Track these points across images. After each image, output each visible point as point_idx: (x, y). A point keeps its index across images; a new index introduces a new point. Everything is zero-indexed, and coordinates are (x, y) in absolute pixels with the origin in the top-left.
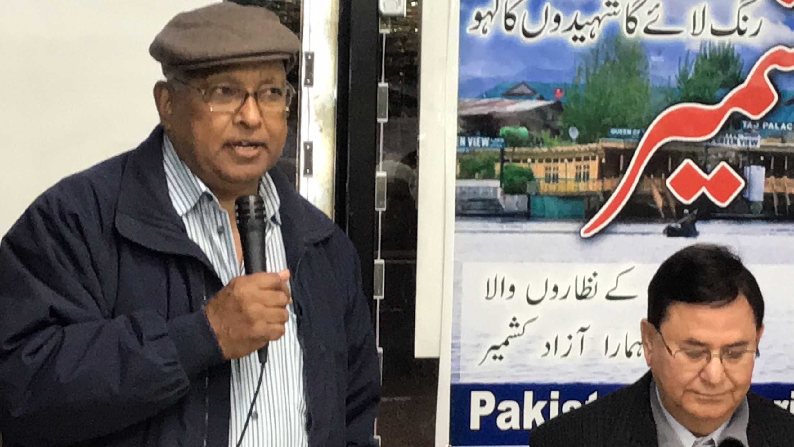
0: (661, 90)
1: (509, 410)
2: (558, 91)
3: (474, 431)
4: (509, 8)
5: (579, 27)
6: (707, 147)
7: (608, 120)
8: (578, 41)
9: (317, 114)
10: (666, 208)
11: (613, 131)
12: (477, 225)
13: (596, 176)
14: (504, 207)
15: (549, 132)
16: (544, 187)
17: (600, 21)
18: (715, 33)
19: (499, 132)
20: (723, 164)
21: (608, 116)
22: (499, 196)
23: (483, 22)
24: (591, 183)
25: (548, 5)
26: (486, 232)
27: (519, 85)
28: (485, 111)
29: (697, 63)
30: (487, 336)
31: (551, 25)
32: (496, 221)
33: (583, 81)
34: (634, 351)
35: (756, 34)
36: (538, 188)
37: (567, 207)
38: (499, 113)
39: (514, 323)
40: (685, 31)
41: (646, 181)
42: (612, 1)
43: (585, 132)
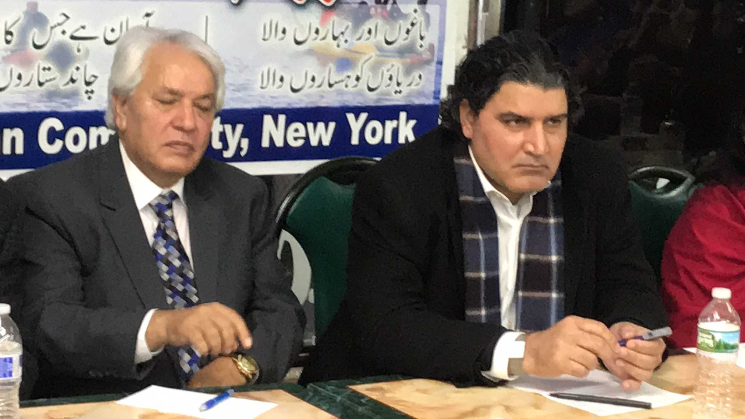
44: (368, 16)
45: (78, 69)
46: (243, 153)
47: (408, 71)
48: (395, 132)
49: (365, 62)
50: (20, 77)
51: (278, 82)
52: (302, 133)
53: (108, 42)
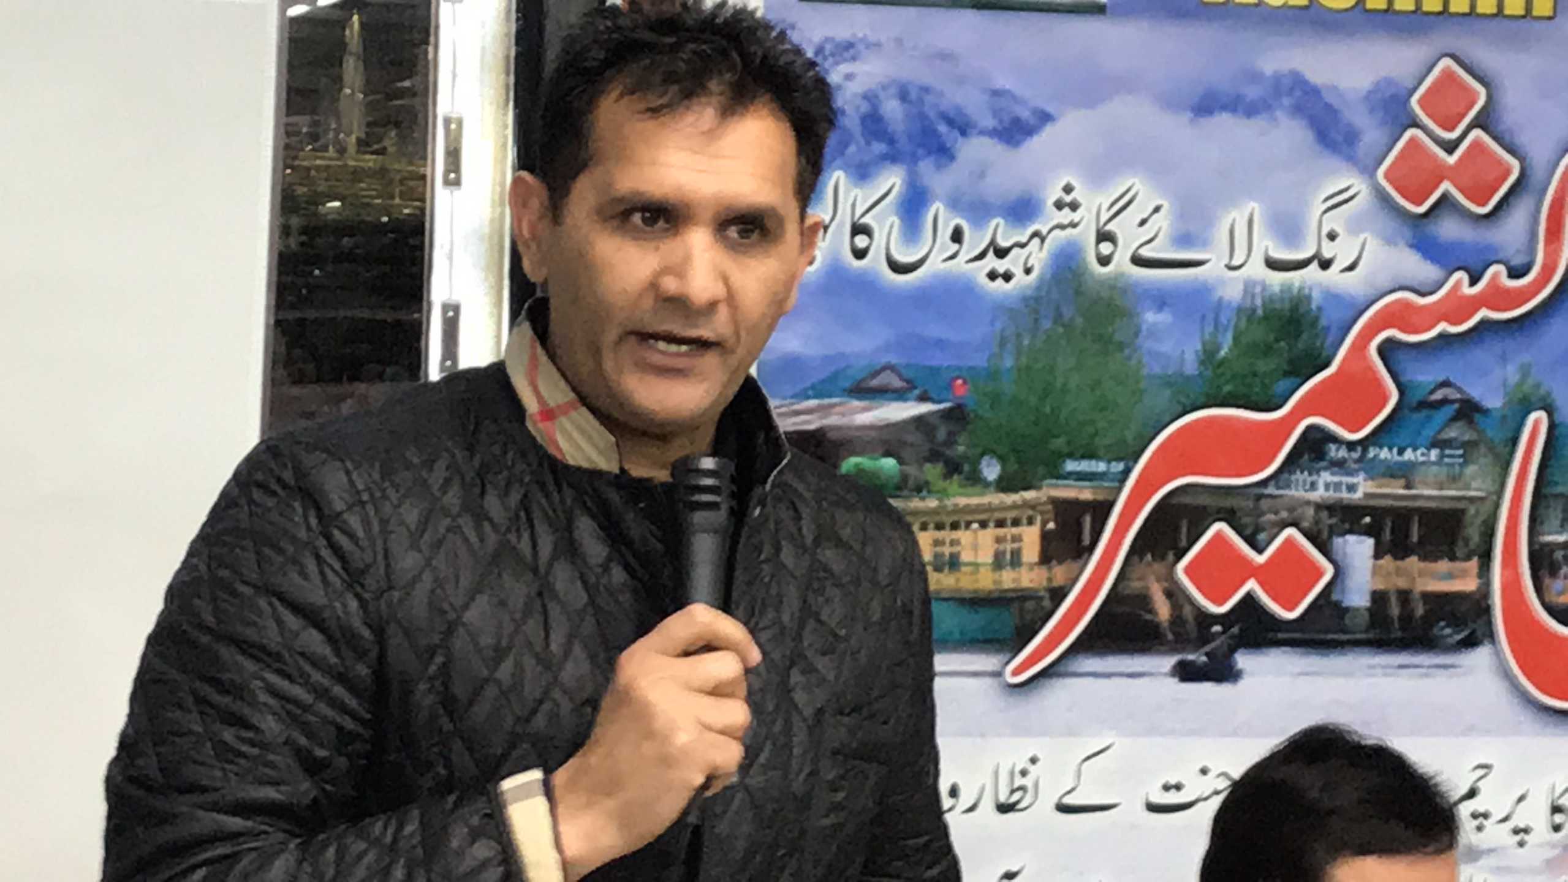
0: (1167, 381)
2: (958, 382)
4: (858, 212)
5: (1001, 253)
6: (1259, 497)
7: (1059, 443)
8: (1000, 281)
10: (1177, 620)
11: (1071, 466)
13: (1035, 556)
15: (940, 466)
16: (935, 580)
18: (1273, 264)
20: (1291, 531)
21: (1060, 435)
24: (1024, 570)
25: (937, 207)
27: (880, 370)
28: (812, 423)
29: (1236, 327)
31: (944, 248)
33: (1009, 362)
35: (1351, 268)
37: (976, 620)
38: (838, 428)
40: (1214, 260)
41: (1138, 569)
42: (1068, 199)
43: (1013, 467)
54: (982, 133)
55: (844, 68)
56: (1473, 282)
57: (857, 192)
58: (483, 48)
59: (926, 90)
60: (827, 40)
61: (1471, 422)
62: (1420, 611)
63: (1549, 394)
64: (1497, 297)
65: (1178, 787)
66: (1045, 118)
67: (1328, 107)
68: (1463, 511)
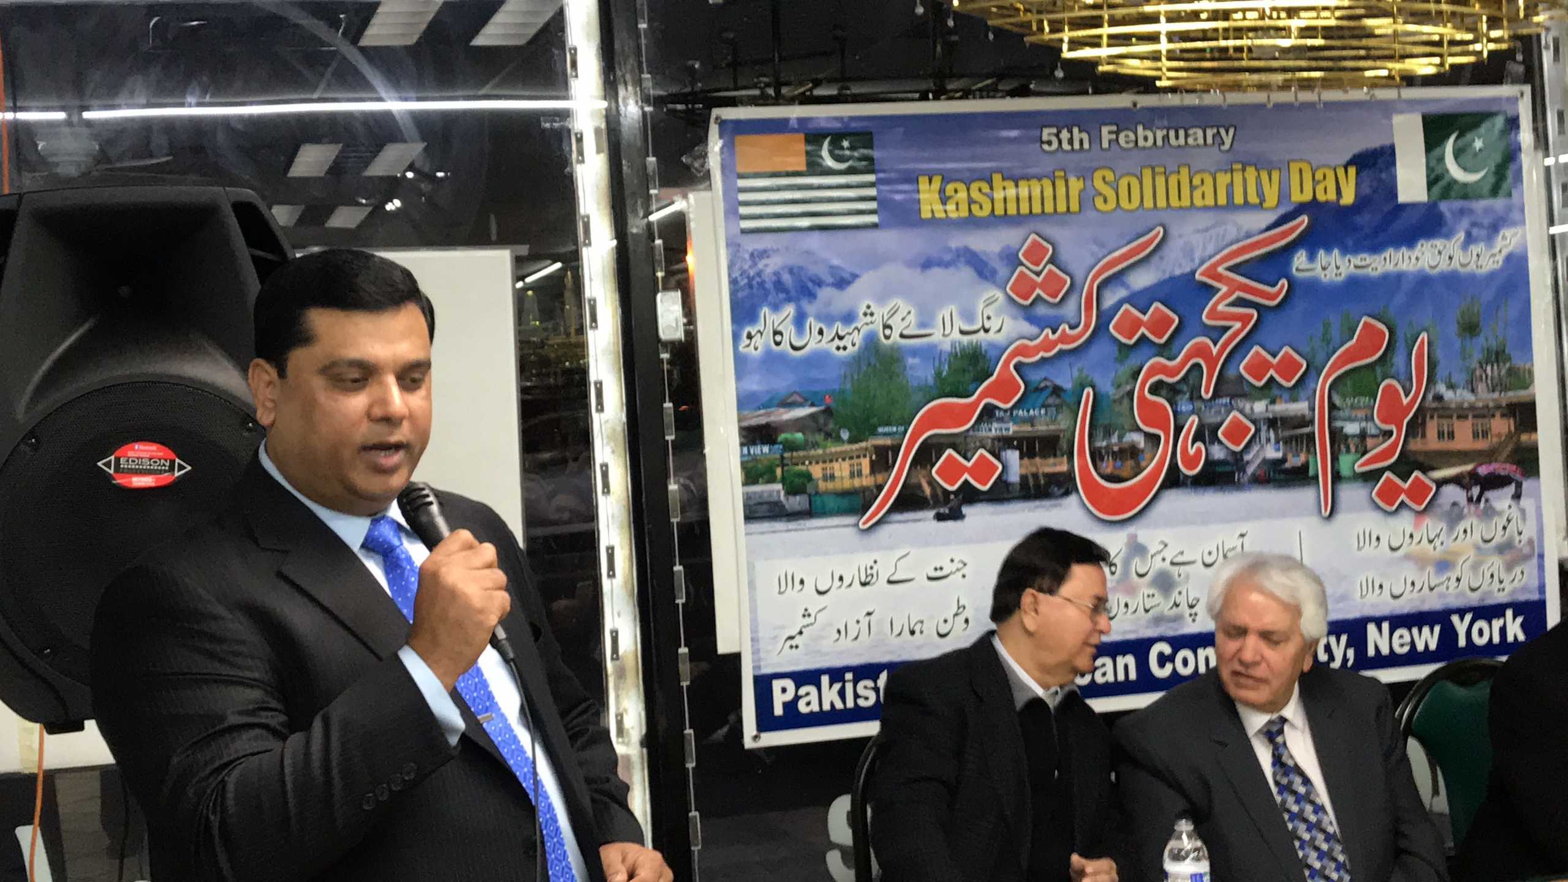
0: (920, 389)
1: (808, 694)
2: (827, 397)
3: (780, 717)
4: (776, 325)
5: (841, 338)
6: (966, 437)
7: (875, 420)
8: (841, 351)
9: (608, 437)
10: (934, 495)
11: (880, 430)
12: (766, 526)
13: (868, 471)
14: (787, 506)
15: (822, 435)
16: (822, 485)
17: (859, 331)
18: (962, 332)
19: (776, 438)
20: (981, 451)
21: (875, 416)
22: (782, 498)
23: (754, 340)
24: (864, 479)
25: (811, 320)
26: (774, 532)
27: (792, 394)
28: (763, 421)
29: (950, 361)
30: (783, 627)
31: (814, 339)
32: (781, 521)
33: (848, 386)
34: (917, 629)
35: (1000, 330)
36: (817, 486)
37: (844, 503)
38: (774, 422)
39: (806, 613)
40: (936, 334)
41: (914, 473)
42: (869, 311)
43: (855, 433)
44: (1460, 517)
45: (1180, 593)
46: (1350, 664)
47: (1509, 567)
48: (1503, 631)
49: (1464, 562)
50: (1126, 605)
51: (1377, 591)
52: (1407, 639)
53: (1207, 566)
54: (828, 285)
55: (764, 261)
56: (1054, 332)
57: (774, 317)
58: (603, 268)
59: (801, 268)
60: (756, 250)
61: (1058, 396)
62: (1042, 482)
63: (1092, 381)
64: (1064, 339)
65: (941, 569)
66: (855, 276)
67: (982, 260)
68: (1058, 437)
